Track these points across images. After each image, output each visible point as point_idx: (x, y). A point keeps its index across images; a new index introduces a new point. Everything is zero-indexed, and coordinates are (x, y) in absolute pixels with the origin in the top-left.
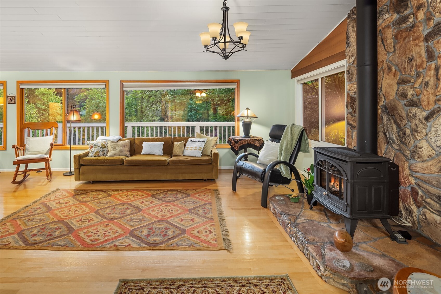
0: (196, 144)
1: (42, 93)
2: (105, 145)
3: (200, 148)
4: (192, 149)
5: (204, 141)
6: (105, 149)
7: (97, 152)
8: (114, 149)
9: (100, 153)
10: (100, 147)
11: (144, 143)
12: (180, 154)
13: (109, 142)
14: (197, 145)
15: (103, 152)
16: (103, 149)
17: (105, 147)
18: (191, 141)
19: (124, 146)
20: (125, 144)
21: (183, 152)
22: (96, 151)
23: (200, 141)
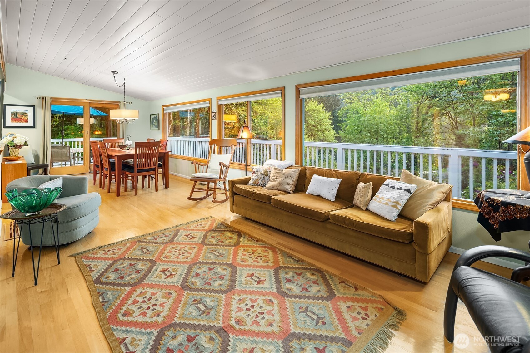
0: (394, 192)
1: (313, 109)
2: (267, 172)
3: (397, 203)
4: (382, 201)
5: (408, 191)
6: (266, 178)
7: (257, 180)
8: (275, 178)
9: (260, 182)
10: (261, 173)
11: (315, 176)
12: (361, 206)
13: (272, 169)
14: (394, 194)
15: (263, 181)
16: (264, 177)
17: (267, 175)
18: (388, 185)
19: (288, 177)
20: (290, 174)
21: (368, 203)
22: (256, 178)
23: (401, 189)
